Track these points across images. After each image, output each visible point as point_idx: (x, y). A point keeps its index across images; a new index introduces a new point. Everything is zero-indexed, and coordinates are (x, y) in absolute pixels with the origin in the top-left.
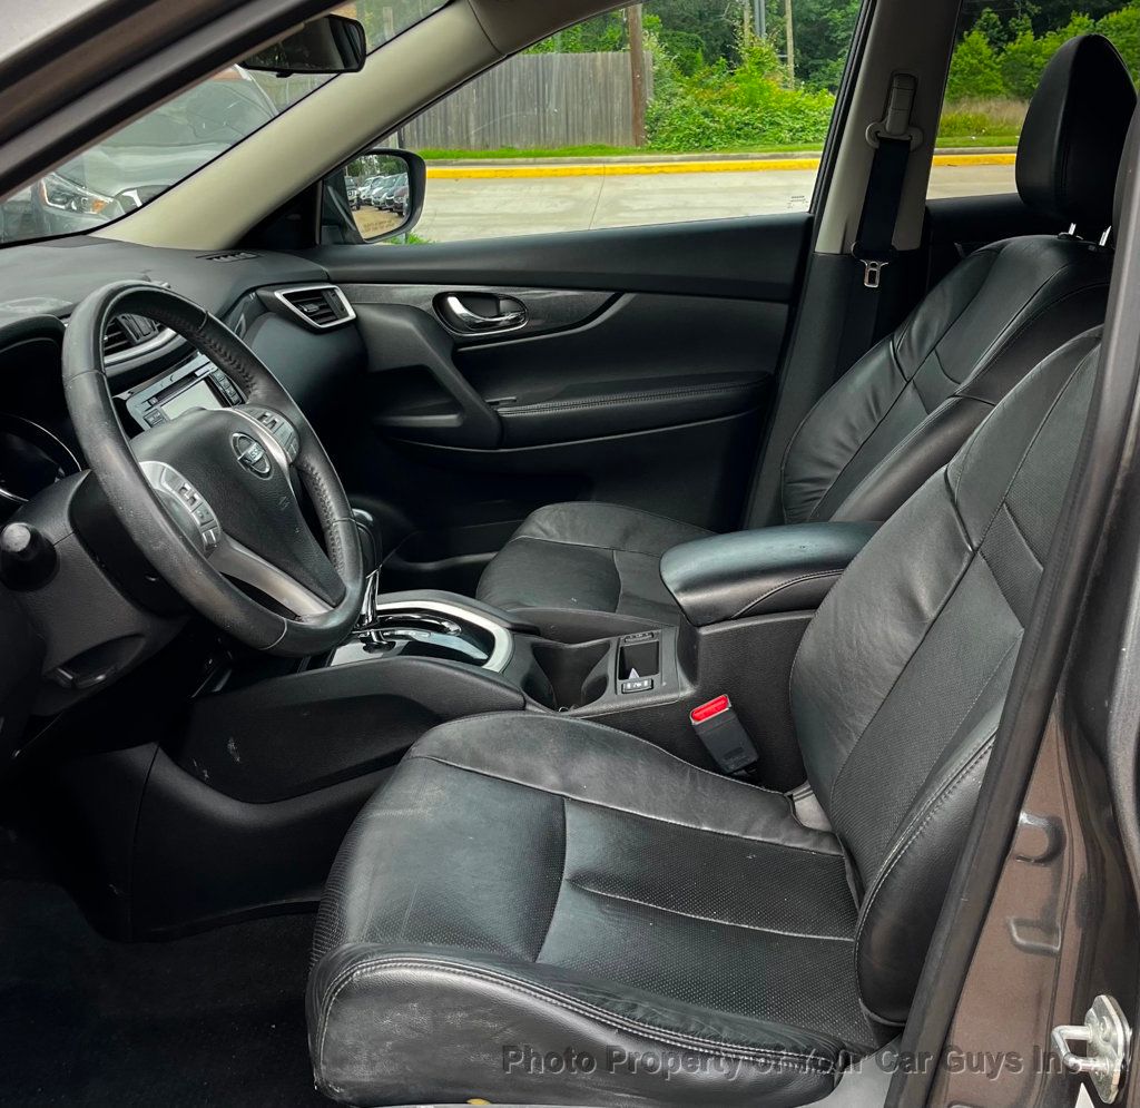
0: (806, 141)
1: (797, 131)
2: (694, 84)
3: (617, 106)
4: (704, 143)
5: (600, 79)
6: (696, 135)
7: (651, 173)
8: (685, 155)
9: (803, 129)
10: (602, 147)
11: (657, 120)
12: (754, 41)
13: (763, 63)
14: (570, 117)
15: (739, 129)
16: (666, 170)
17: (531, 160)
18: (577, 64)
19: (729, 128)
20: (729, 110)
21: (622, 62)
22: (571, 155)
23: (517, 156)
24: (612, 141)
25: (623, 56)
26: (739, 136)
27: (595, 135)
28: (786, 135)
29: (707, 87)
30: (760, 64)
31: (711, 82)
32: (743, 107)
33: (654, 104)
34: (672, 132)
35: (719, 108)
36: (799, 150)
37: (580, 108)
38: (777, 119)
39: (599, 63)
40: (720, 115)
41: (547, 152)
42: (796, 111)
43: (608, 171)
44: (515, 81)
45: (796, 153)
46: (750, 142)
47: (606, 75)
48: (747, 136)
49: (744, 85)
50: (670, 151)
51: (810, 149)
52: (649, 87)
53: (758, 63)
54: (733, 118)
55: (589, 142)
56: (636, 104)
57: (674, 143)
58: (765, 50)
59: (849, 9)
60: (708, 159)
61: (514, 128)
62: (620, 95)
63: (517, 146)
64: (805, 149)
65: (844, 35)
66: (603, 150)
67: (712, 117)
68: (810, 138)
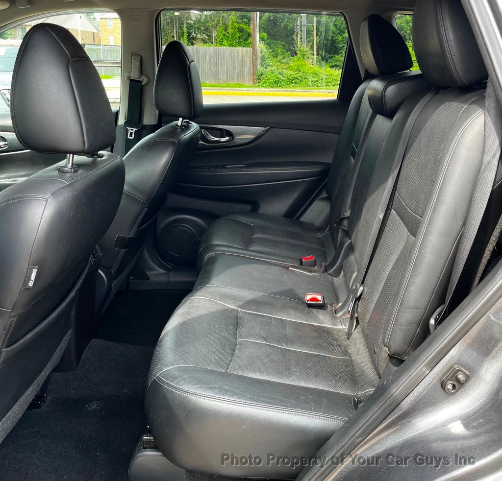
0: (318, 86)
1: (315, 82)
2: (278, 62)
3: (247, 69)
4: (279, 84)
5: (240, 58)
6: (276, 81)
7: (253, 95)
8: (271, 89)
9: (317, 81)
10: (240, 85)
11: (262, 75)
12: (301, 45)
13: (305, 55)
14: (228, 73)
15: (293, 80)
16: (259, 94)
17: (212, 88)
18: (232, 51)
19: (289, 79)
20: (289, 72)
21: (249, 52)
22: (227, 87)
23: (207, 86)
24: (244, 82)
25: (250, 49)
26: (292, 83)
27: (237, 80)
28: (310, 83)
29: (282, 63)
30: (303, 56)
31: (284, 61)
32: (294, 71)
33: (260, 69)
34: (267, 80)
35: (285, 71)
36: (315, 89)
37: (232, 68)
38: (307, 77)
39: (240, 52)
40: (286, 74)
41: (218, 85)
42: (315, 74)
43: (237, 94)
44: (207, 57)
45: (313, 90)
46: (296, 85)
47: (242, 56)
48: (296, 83)
49: (296, 63)
50: (266, 87)
51: (319, 89)
52: (259, 62)
53: (303, 55)
54: (290, 76)
55: (235, 82)
56: (253, 68)
57: (267, 84)
58: (305, 50)
59: (344, 36)
60: (280, 91)
61: (207, 76)
62: (248, 64)
63: (207, 82)
64: (317, 89)
65: (342, 45)
66: (240, 86)
67: (283, 75)
68: (319, 85)
